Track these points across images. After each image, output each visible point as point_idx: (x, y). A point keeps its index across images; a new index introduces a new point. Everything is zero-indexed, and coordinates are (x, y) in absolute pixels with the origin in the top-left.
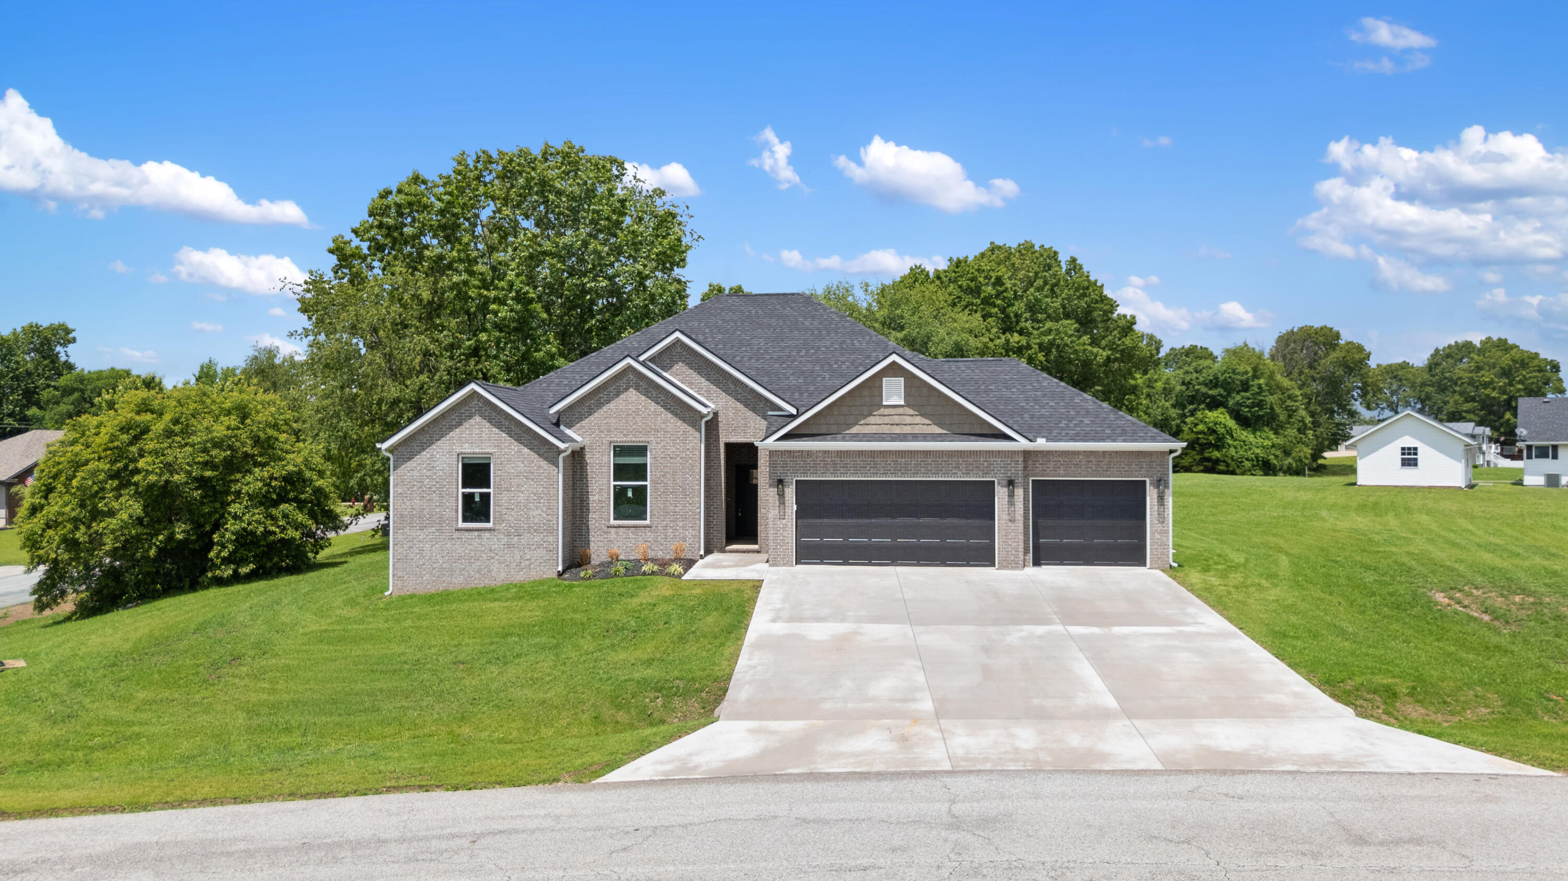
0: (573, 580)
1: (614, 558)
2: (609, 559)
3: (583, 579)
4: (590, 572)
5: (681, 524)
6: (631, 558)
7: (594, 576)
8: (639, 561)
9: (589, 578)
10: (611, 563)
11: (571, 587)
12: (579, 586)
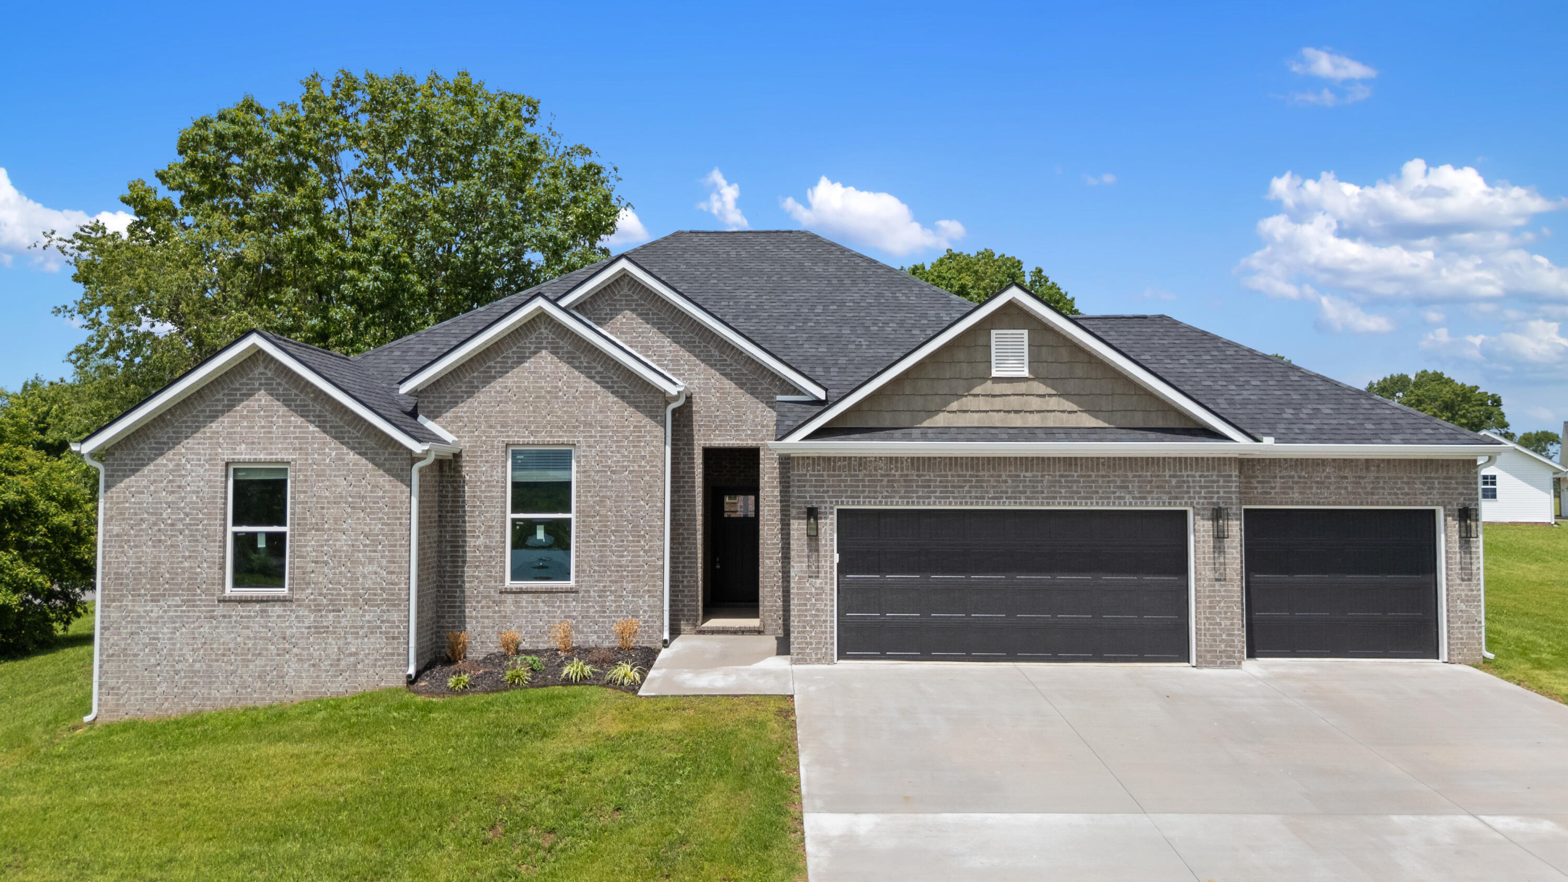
0: (432, 693)
1: (513, 650)
2: (502, 650)
3: (452, 691)
4: (466, 677)
5: (630, 586)
6: (542, 646)
7: (472, 686)
8: (555, 652)
9: (464, 691)
10: (505, 657)
11: (427, 709)
12: (444, 707)
